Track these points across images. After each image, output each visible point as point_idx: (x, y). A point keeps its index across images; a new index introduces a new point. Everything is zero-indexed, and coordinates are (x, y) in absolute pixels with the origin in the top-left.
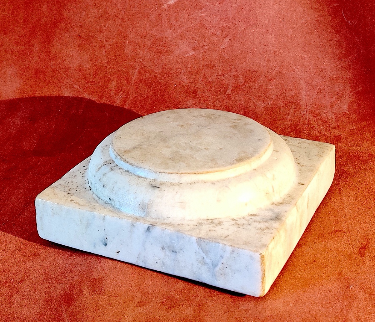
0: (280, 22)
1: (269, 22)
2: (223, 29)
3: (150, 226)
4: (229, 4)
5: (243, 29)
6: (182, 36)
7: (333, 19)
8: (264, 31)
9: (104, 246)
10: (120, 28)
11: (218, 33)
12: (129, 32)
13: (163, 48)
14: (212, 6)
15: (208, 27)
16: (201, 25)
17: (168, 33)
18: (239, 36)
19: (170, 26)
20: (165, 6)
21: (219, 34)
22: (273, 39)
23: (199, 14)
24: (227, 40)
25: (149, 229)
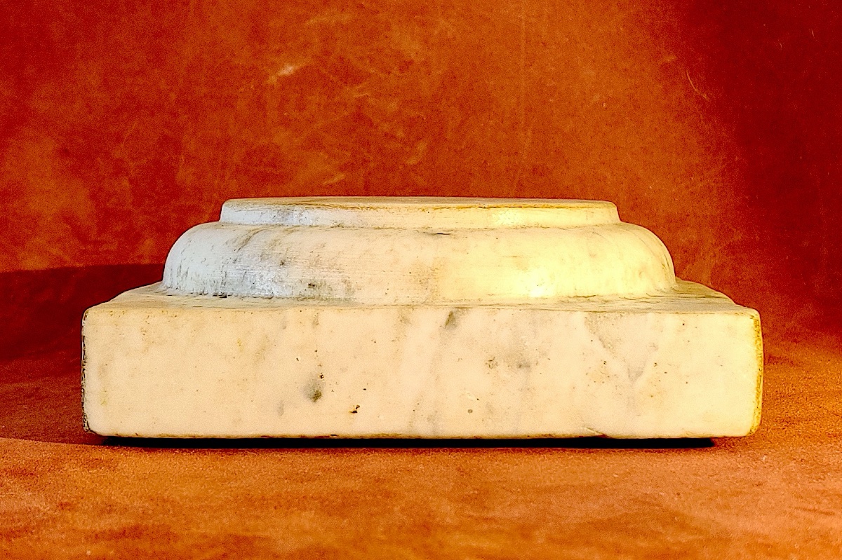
0: (544, 103)
1: (518, 104)
2: (411, 124)
3: (454, 310)
4: (423, 69)
5: (459, 121)
6: (315, 143)
7: (666, 91)
8: (507, 124)
9: (310, 402)
10: (166, 131)
11: (400, 134)
12: (186, 137)
13: (269, 170)
14: (382, 75)
15: (376, 120)
16: (359, 117)
17: (281, 137)
18: (449, 137)
19: (286, 123)
20: (273, 79)
21: (403, 135)
22: (529, 141)
23: (353, 93)
24: (422, 146)
25: (454, 319)
